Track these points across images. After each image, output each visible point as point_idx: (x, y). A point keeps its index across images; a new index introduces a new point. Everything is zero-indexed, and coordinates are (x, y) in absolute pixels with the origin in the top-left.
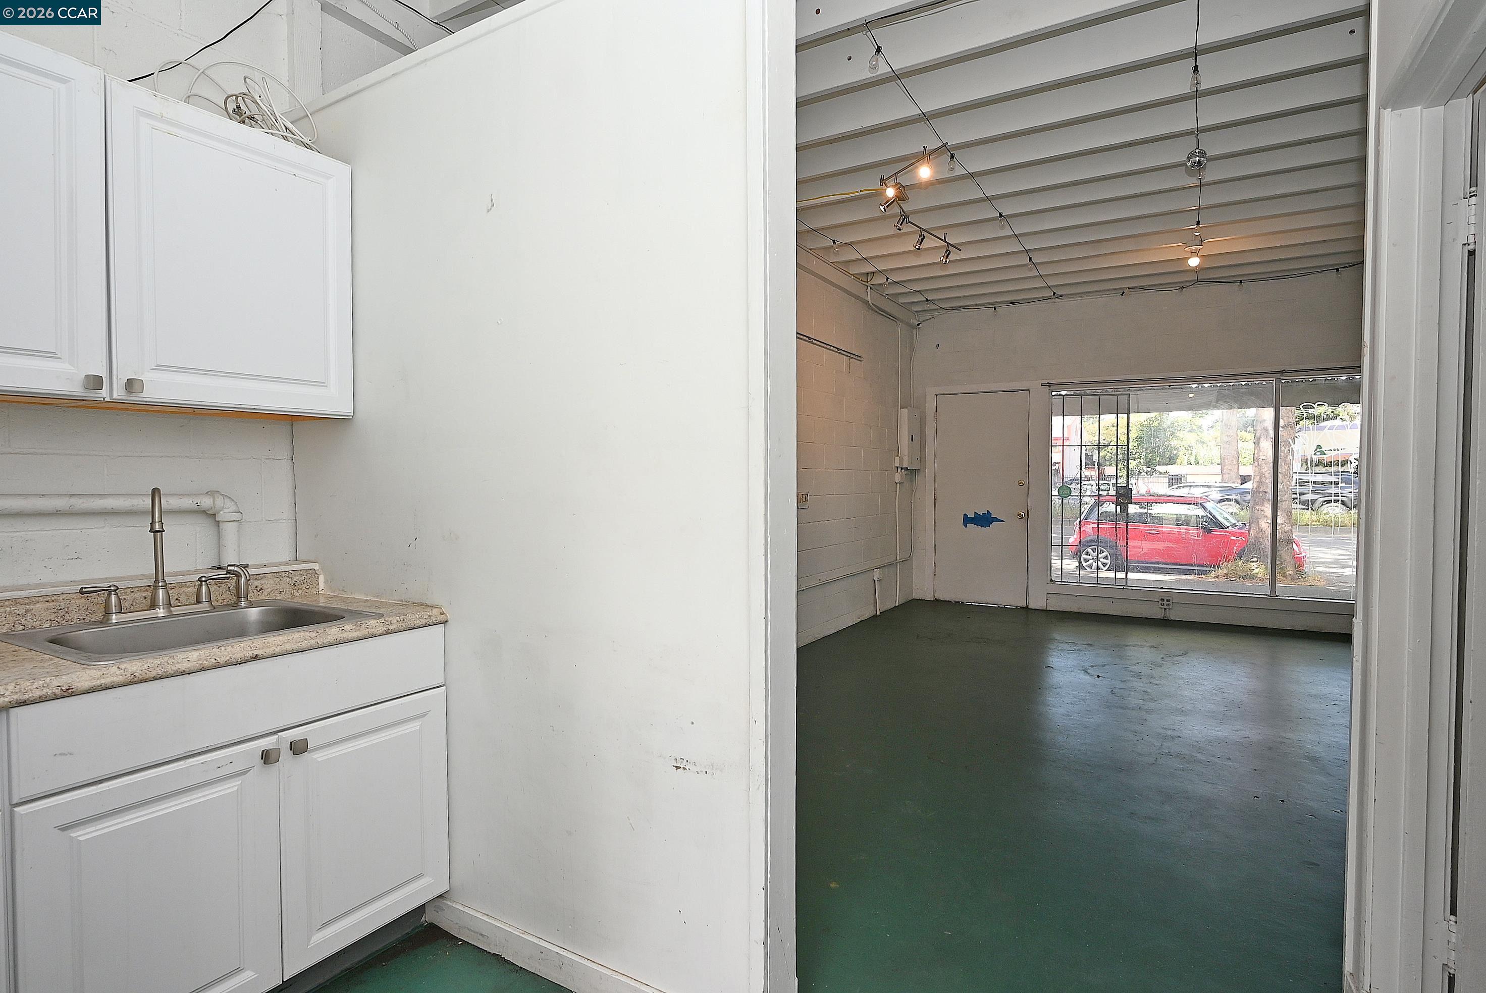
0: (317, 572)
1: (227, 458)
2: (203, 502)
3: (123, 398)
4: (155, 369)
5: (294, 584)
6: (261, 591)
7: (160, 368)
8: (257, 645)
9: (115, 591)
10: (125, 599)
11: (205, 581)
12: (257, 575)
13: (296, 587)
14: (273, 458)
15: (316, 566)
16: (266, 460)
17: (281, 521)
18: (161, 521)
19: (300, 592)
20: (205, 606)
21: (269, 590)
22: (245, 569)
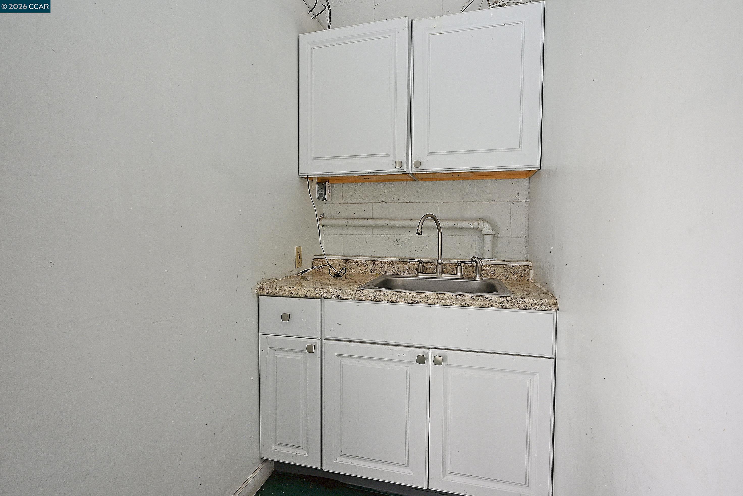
0: (529, 268)
1: (493, 201)
2: (474, 224)
3: (415, 171)
4: (429, 155)
5: (513, 273)
6: (494, 274)
7: (431, 154)
8: (421, 296)
9: (422, 262)
10: (430, 267)
11: (460, 263)
12: (494, 265)
13: (514, 275)
14: (518, 200)
15: (530, 264)
16: (513, 202)
17: (521, 237)
18: (421, 229)
19: (517, 278)
20: (458, 276)
21: (499, 274)
22: (481, 261)
